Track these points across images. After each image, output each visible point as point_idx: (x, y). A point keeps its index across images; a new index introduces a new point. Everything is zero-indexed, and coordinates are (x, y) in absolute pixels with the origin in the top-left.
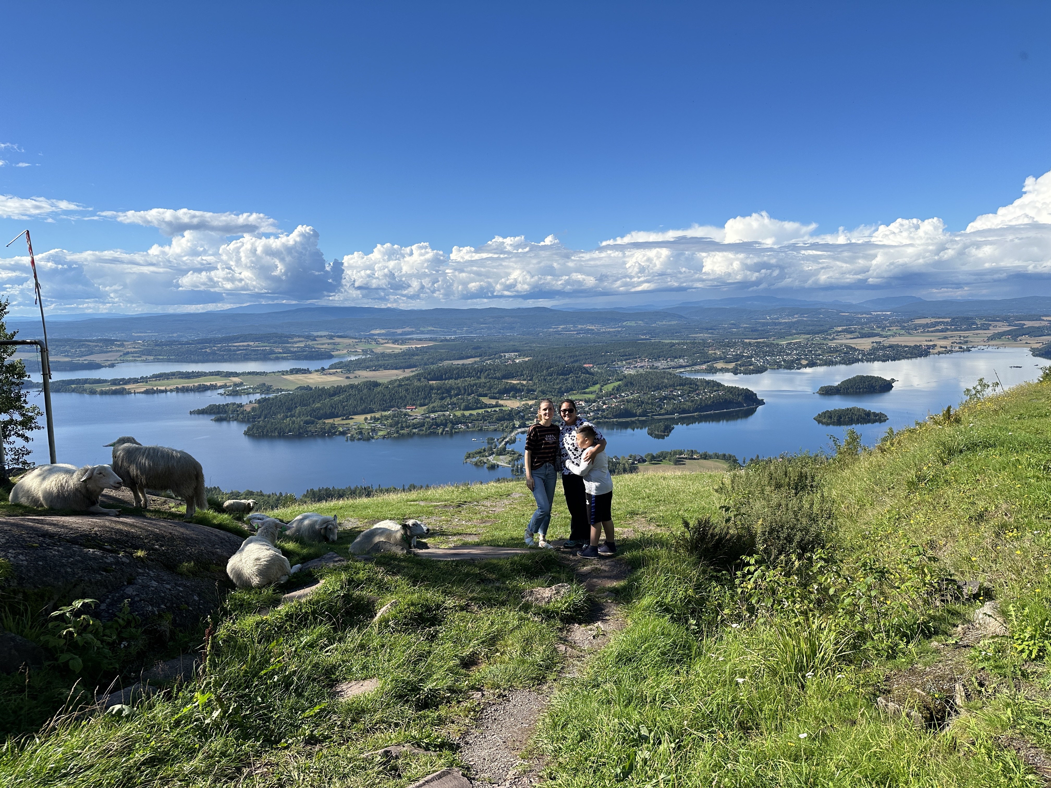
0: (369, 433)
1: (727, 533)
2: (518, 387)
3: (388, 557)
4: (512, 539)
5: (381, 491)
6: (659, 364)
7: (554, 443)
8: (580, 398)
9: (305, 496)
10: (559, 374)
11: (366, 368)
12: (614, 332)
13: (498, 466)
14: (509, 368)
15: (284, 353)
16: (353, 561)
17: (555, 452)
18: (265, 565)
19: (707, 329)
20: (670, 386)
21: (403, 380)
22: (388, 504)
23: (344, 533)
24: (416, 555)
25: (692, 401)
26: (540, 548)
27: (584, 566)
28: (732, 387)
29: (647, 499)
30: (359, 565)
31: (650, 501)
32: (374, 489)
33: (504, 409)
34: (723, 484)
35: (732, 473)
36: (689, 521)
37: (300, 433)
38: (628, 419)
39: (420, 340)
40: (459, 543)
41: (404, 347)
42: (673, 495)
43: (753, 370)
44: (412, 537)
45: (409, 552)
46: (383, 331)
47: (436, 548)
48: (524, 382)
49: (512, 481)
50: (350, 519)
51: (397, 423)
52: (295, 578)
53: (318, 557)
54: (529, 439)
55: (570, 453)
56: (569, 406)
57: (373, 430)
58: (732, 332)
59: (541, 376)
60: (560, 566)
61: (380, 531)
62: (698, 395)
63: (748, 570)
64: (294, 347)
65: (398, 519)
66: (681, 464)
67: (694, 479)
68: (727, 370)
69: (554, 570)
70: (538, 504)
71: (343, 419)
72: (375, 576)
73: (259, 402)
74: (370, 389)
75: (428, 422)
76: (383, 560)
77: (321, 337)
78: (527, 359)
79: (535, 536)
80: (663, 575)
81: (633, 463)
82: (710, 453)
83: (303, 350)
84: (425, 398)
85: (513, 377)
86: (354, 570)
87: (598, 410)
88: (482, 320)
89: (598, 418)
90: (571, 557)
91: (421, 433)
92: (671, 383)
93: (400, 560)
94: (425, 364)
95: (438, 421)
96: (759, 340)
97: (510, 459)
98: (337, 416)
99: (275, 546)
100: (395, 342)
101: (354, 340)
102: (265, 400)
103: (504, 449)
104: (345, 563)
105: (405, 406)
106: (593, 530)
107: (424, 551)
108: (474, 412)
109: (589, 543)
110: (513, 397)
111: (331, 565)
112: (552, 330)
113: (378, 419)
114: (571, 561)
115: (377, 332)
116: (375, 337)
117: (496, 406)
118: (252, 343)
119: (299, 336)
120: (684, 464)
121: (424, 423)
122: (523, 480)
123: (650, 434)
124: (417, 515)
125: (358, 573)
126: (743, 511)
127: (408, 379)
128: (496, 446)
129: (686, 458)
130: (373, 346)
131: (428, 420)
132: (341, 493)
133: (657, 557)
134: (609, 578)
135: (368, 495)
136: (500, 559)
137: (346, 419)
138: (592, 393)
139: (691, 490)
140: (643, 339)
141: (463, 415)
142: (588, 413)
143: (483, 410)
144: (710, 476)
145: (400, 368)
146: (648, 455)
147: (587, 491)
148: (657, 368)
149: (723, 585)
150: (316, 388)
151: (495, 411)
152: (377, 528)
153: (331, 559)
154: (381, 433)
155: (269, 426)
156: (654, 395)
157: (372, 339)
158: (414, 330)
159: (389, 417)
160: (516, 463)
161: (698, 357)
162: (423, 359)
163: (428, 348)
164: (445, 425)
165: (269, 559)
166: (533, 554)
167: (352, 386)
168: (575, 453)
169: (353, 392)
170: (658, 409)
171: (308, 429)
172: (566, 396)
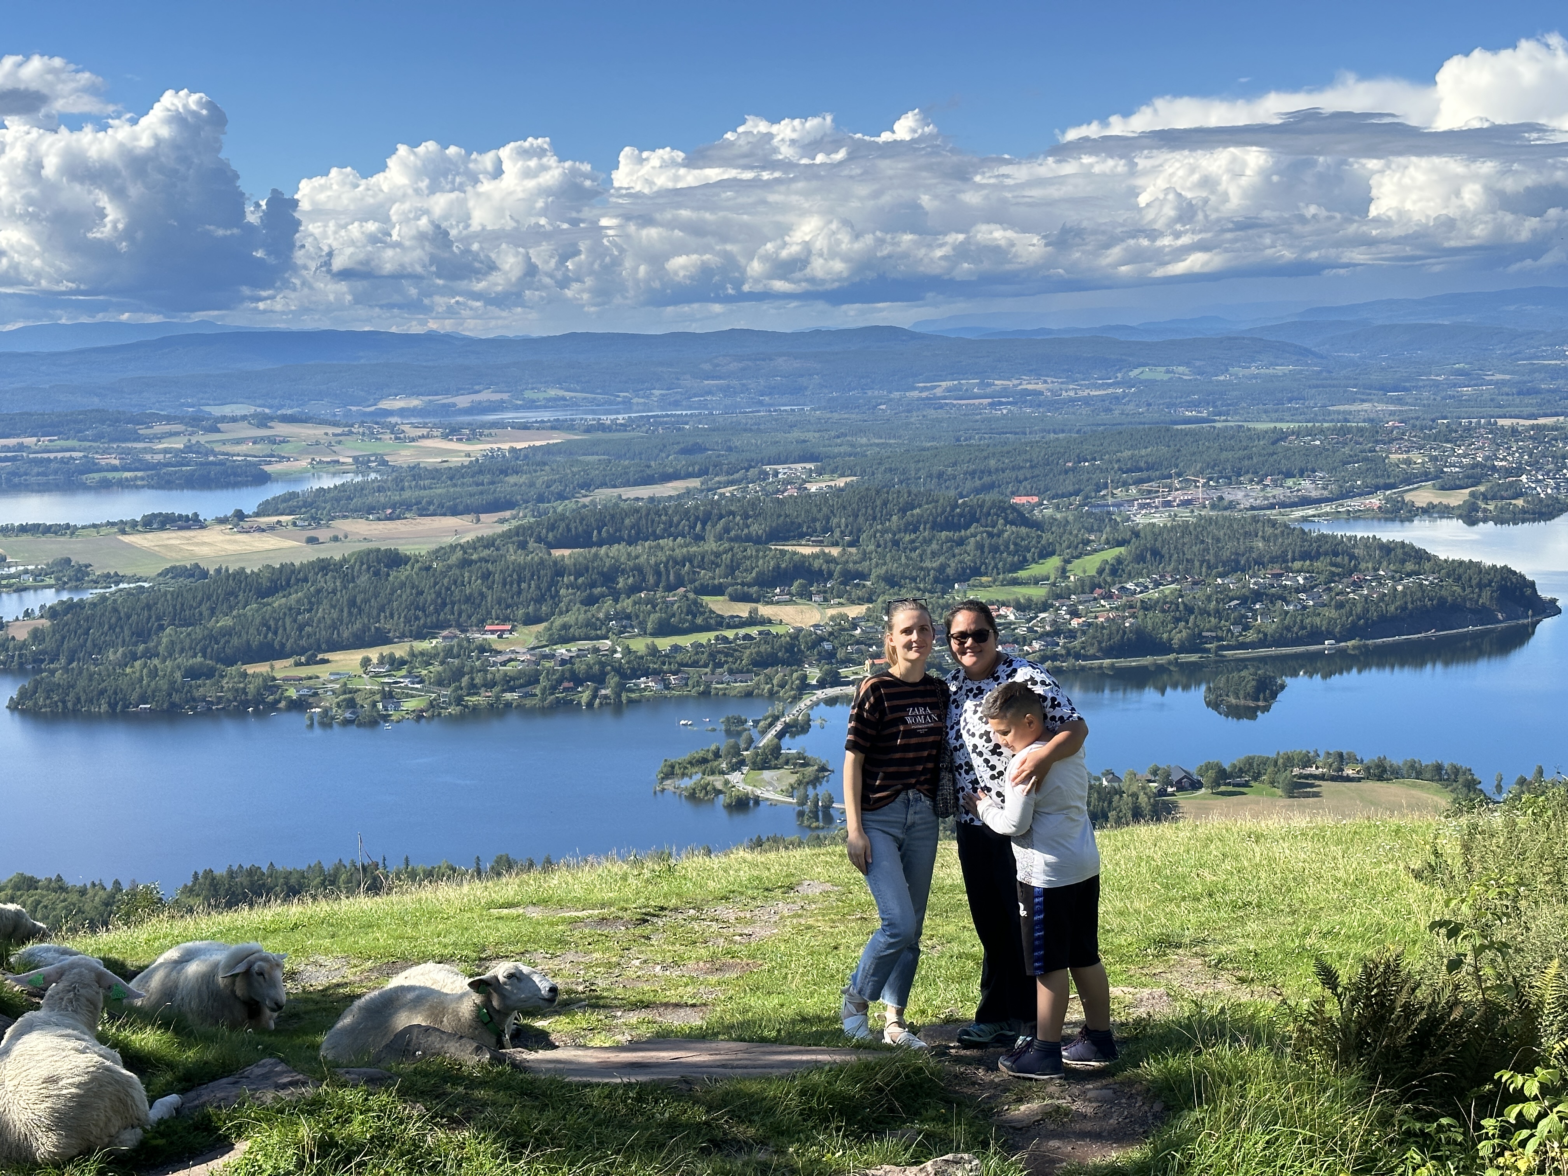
0: (374, 704)
1: (1454, 1004)
2: (816, 564)
3: (435, 1074)
4: (804, 1020)
5: (413, 876)
6: (1240, 495)
7: (931, 731)
8: (1001, 598)
9: (190, 891)
10: (937, 527)
11: (368, 511)
12: (1102, 399)
13: (757, 801)
14: (788, 509)
15: (125, 469)
16: (332, 1084)
17: (936, 759)
18: (74, 1096)
19: (1384, 389)
20: (1273, 560)
21: (472, 546)
22: (432, 915)
23: (306, 1001)
24: (518, 1066)
25: (1340, 606)
26: (889, 1048)
27: (1020, 1101)
28: (1461, 563)
29: (1206, 901)
30: (350, 1096)
31: (1217, 906)
32: (393, 869)
33: (774, 630)
34: (1436, 853)
35: (1464, 820)
36: (1336, 966)
37: (173, 705)
38: (1147, 660)
39: (525, 427)
40: (646, 1032)
41: (479, 449)
42: (1283, 889)
43: (1524, 511)
44: (504, 1013)
45: (498, 1059)
46: (415, 402)
47: (579, 1046)
48: (835, 552)
49: (800, 844)
50: (321, 959)
51: (458, 674)
52: (162, 1135)
53: (230, 1073)
54: (858, 718)
55: (977, 761)
56: (976, 621)
57: (388, 696)
58: (1459, 400)
59: (884, 532)
60: (948, 1102)
61: (410, 996)
62: (1357, 585)
63: (1520, 1114)
64: (154, 452)
65: (464, 959)
66: (1308, 795)
67: (1348, 841)
68: (1445, 512)
69: (931, 1113)
70: (882, 912)
71: (298, 664)
72: (397, 1131)
73: (52, 613)
74: (377, 573)
75: (550, 672)
76: (420, 1081)
77: (234, 419)
78: (841, 482)
79: (874, 1010)
80: (1259, 1129)
81: (1162, 792)
82: (1396, 760)
83: (180, 458)
84: (540, 600)
85: (802, 536)
86: (336, 1111)
87: (1057, 632)
88: (707, 367)
89: (1054, 657)
90: (981, 1072)
91: (529, 703)
92: (1275, 549)
93: (472, 1083)
94: (541, 499)
95: (580, 667)
96: (1542, 421)
97: (793, 779)
98: (281, 654)
99: (102, 1039)
100: (452, 432)
101: (331, 430)
102: (69, 607)
103: (776, 750)
104: (309, 1091)
105: (481, 623)
106: (1044, 996)
107: (542, 1055)
108: (686, 641)
109: (1033, 1032)
110: (801, 595)
111: (269, 1097)
112: (915, 394)
113: (403, 662)
114: (983, 1086)
115: (398, 404)
116: (393, 420)
117: (752, 621)
118: (30, 441)
119: (169, 419)
120: (1316, 795)
121: (538, 673)
122: (834, 842)
123: (1214, 704)
124: (519, 948)
125: (348, 1121)
126: (1500, 936)
127: (488, 543)
128: (751, 741)
129: (1322, 777)
130: (386, 445)
131: (549, 664)
132: (293, 881)
133: (1241, 1075)
134: (1097, 1137)
135: (375, 888)
136: (769, 1080)
137: (308, 663)
138: (1036, 581)
139: (1341, 874)
140: (1188, 421)
141: (654, 651)
142: (1025, 641)
143: (712, 635)
144: (1397, 831)
145: (467, 511)
146: (1208, 767)
147: (1020, 877)
148: (1231, 506)
149: (1441, 1160)
150: (218, 571)
151: (747, 637)
152: (402, 989)
153: (267, 1080)
154: (410, 705)
155: (82, 683)
156: (1225, 589)
157: (384, 425)
158: (505, 396)
159: (436, 655)
160: (811, 792)
161: (1359, 474)
162: (532, 485)
163: (548, 450)
164: (600, 680)
165: (85, 1078)
166: (867, 1066)
167: (324, 566)
168: (994, 760)
169: (327, 582)
170: (1236, 630)
171: (197, 694)
172: (959, 593)
